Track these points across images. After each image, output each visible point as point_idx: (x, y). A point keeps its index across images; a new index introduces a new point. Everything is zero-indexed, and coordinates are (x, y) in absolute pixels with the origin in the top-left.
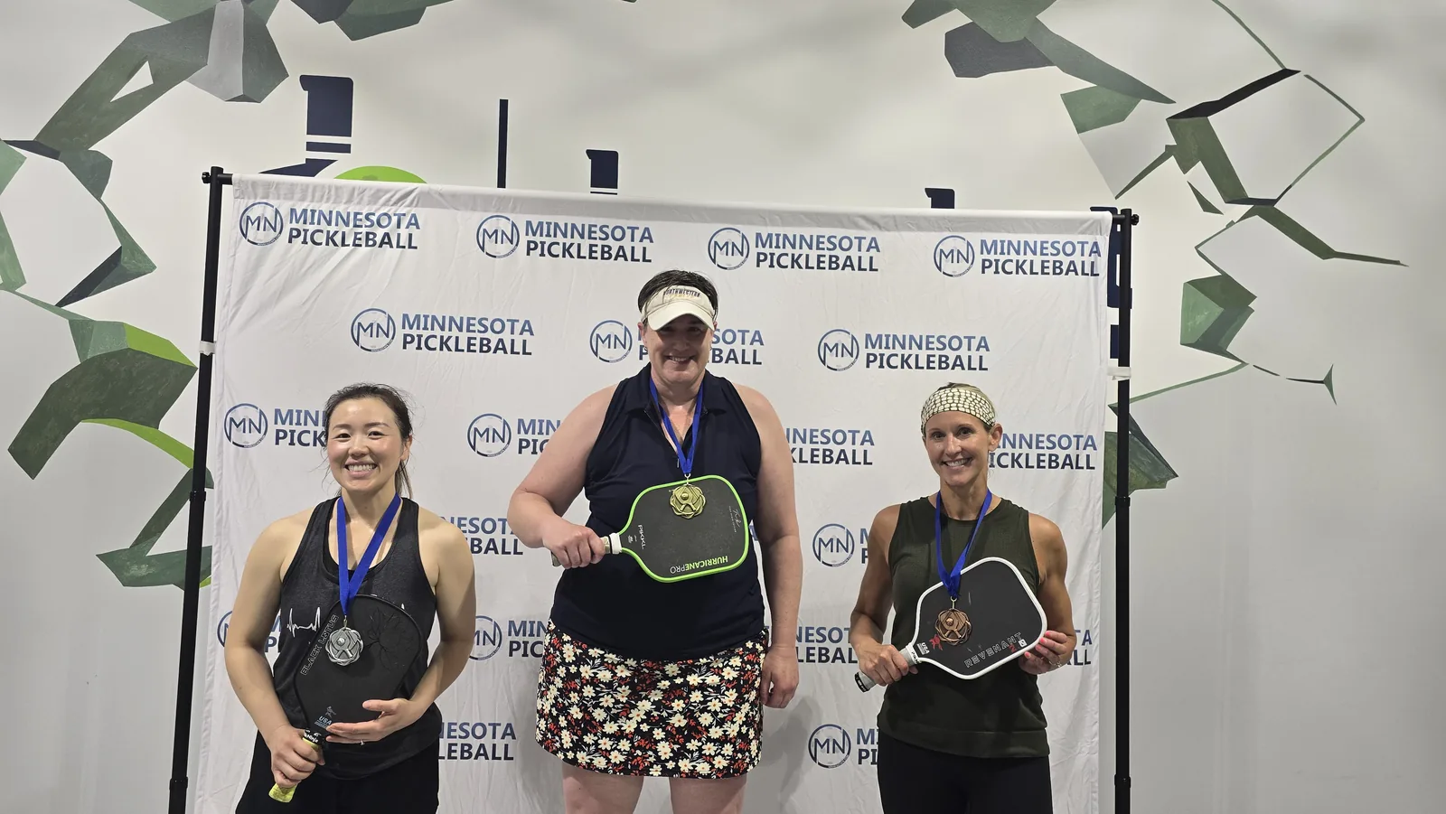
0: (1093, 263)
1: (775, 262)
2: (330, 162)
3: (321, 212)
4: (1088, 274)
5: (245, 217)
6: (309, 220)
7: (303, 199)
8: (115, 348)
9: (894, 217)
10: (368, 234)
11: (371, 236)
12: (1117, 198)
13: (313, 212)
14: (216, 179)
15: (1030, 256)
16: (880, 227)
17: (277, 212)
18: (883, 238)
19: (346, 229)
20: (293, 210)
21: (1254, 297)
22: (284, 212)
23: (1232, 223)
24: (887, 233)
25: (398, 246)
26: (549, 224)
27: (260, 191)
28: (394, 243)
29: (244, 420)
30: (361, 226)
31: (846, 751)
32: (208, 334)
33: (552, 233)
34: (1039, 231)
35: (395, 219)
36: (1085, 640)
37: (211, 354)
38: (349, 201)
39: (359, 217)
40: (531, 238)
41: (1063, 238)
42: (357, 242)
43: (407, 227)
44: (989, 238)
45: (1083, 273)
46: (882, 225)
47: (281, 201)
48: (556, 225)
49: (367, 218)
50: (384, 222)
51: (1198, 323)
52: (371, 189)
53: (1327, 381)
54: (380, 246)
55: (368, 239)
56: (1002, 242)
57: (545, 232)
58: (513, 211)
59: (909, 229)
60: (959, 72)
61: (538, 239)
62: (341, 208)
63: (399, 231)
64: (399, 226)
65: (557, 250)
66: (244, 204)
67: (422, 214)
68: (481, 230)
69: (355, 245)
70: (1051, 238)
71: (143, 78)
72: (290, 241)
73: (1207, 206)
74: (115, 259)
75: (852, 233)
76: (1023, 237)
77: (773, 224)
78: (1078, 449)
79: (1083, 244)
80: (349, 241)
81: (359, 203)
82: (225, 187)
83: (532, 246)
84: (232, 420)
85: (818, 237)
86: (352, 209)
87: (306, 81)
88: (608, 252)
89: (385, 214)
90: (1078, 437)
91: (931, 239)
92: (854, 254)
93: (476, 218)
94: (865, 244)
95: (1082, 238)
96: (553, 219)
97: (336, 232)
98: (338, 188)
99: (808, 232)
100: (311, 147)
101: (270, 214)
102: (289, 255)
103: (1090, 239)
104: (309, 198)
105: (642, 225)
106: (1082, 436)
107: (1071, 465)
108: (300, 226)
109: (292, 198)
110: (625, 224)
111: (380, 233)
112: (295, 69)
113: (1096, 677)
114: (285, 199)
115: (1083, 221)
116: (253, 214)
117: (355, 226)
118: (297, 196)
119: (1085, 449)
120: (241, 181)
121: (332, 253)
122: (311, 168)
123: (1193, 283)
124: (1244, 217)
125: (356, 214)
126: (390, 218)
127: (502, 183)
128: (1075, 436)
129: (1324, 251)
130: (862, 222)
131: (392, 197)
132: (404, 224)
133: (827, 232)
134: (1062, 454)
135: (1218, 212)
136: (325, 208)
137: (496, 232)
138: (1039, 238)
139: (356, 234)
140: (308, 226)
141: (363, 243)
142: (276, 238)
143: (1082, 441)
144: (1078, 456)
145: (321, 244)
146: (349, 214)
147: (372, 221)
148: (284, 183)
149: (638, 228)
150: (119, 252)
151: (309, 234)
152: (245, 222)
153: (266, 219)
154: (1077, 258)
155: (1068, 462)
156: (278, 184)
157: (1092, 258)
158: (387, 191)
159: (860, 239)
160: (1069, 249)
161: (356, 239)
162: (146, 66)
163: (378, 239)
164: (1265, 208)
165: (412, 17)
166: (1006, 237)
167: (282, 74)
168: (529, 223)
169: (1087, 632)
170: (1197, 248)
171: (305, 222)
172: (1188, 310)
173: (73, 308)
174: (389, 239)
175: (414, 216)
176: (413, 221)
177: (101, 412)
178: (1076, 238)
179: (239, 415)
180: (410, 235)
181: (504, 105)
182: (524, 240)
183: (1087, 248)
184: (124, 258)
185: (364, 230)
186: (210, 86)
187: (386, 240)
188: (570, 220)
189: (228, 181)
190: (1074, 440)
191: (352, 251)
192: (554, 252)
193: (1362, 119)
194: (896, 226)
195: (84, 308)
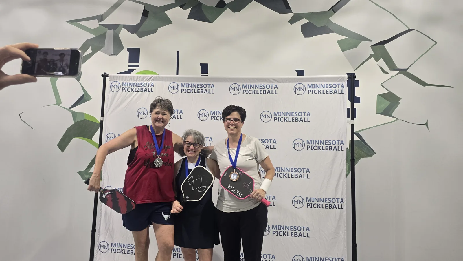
0: (342, 90)
1: (248, 92)
2: (134, 70)
3: (130, 83)
4: (340, 93)
5: (112, 85)
6: (127, 85)
7: (125, 80)
8: (82, 119)
9: (282, 79)
10: (141, 88)
11: (142, 89)
12: (355, 70)
13: (128, 83)
14: (105, 76)
15: (322, 88)
16: (278, 82)
17: (119, 83)
18: (279, 85)
19: (136, 87)
20: (123, 83)
21: (401, 99)
22: (121, 83)
23: (392, 77)
24: (280, 83)
25: (149, 91)
26: (187, 84)
27: (115, 79)
28: (148, 91)
29: (111, 137)
30: (139, 86)
31: (269, 231)
32: (102, 115)
33: (188, 86)
34: (325, 81)
35: (148, 84)
36: (341, 202)
37: (103, 120)
38: (136, 80)
39: (139, 84)
40: (182, 88)
41: (332, 83)
42: (139, 91)
43: (151, 86)
44: (310, 84)
45: (339, 93)
46: (278, 81)
47: (120, 81)
48: (189, 84)
49: (141, 84)
50: (145, 85)
51: (382, 107)
52: (142, 77)
53: (426, 124)
54: (144, 91)
55: (141, 90)
56: (314, 85)
57: (186, 86)
58: (178, 81)
59: (286, 82)
60: (305, 36)
61: (184, 88)
62: (135, 82)
63: (149, 87)
64: (149, 86)
65: (189, 91)
66: (111, 82)
67: (155, 82)
68: (170, 86)
69: (138, 91)
70: (329, 83)
71: (90, 51)
72: (122, 91)
73: (384, 72)
74: (82, 97)
75: (270, 84)
76: (320, 83)
77: (247, 82)
78: (338, 144)
79: (339, 84)
80: (137, 90)
81: (139, 80)
82: (107, 77)
83: (183, 90)
84: (108, 137)
85: (260, 85)
86: (137, 82)
87: (129, 49)
88: (202, 91)
89: (146, 83)
90: (338, 141)
91: (293, 84)
92: (270, 89)
93: (169, 83)
94: (273, 87)
95: (338, 83)
96: (188, 83)
97: (133, 88)
98: (134, 77)
99: (257, 84)
100: (130, 66)
101: (117, 84)
102: (122, 95)
103: (341, 83)
104: (127, 80)
105: (211, 83)
106: (339, 141)
107: (336, 149)
108: (125, 87)
109: (123, 80)
110: (207, 83)
111: (144, 88)
112: (126, 46)
113: (345, 213)
114: (121, 80)
115: (338, 78)
116: (113, 84)
117: (138, 86)
118: (124, 79)
119: (340, 145)
120: (111, 76)
121: (132, 94)
122: (129, 72)
123: (380, 95)
124: (397, 75)
125: (138, 83)
126: (147, 84)
127: (177, 74)
128: (337, 141)
129: (424, 84)
130: (273, 81)
131: (147, 79)
132: (150, 86)
133: (263, 84)
134: (333, 146)
135: (388, 73)
136: (131, 82)
137: (173, 87)
138: (325, 83)
139: (138, 88)
140: (127, 87)
141: (140, 91)
142: (119, 90)
143: (340, 142)
144: (338, 147)
145: (129, 91)
146: (136, 83)
147: (142, 85)
148: (121, 76)
149: (210, 84)
150: (83, 95)
151: (127, 89)
152: (112, 86)
153: (117, 86)
154: (337, 89)
155: (335, 149)
156: (119, 76)
157: (342, 89)
158: (146, 77)
159: (272, 85)
160: (334, 86)
161: (138, 90)
162: (90, 47)
163: (144, 90)
164: (404, 71)
165: (155, 31)
166: (315, 83)
167: (123, 48)
168: (182, 84)
169: (342, 199)
170: (381, 84)
171: (126, 86)
172: (379, 103)
173: (73, 109)
174: (146, 89)
175: (153, 83)
176: (152, 85)
177: (79, 136)
178: (336, 83)
179: (109, 136)
180: (152, 88)
181: (178, 52)
182: (180, 89)
183: (340, 86)
184: (85, 96)
185: (140, 87)
186: (105, 52)
187: (146, 90)
188: (193, 83)
189: (108, 76)
190: (337, 142)
191: (137, 93)
192: (188, 92)
193: (436, 43)
194: (282, 81)
195: (74, 109)
